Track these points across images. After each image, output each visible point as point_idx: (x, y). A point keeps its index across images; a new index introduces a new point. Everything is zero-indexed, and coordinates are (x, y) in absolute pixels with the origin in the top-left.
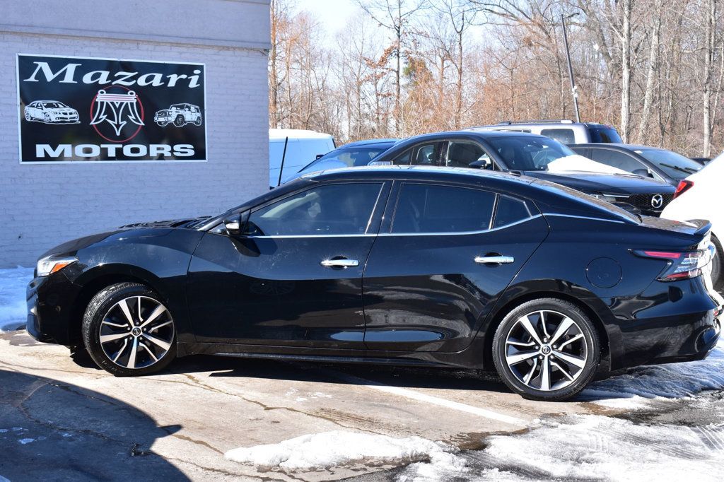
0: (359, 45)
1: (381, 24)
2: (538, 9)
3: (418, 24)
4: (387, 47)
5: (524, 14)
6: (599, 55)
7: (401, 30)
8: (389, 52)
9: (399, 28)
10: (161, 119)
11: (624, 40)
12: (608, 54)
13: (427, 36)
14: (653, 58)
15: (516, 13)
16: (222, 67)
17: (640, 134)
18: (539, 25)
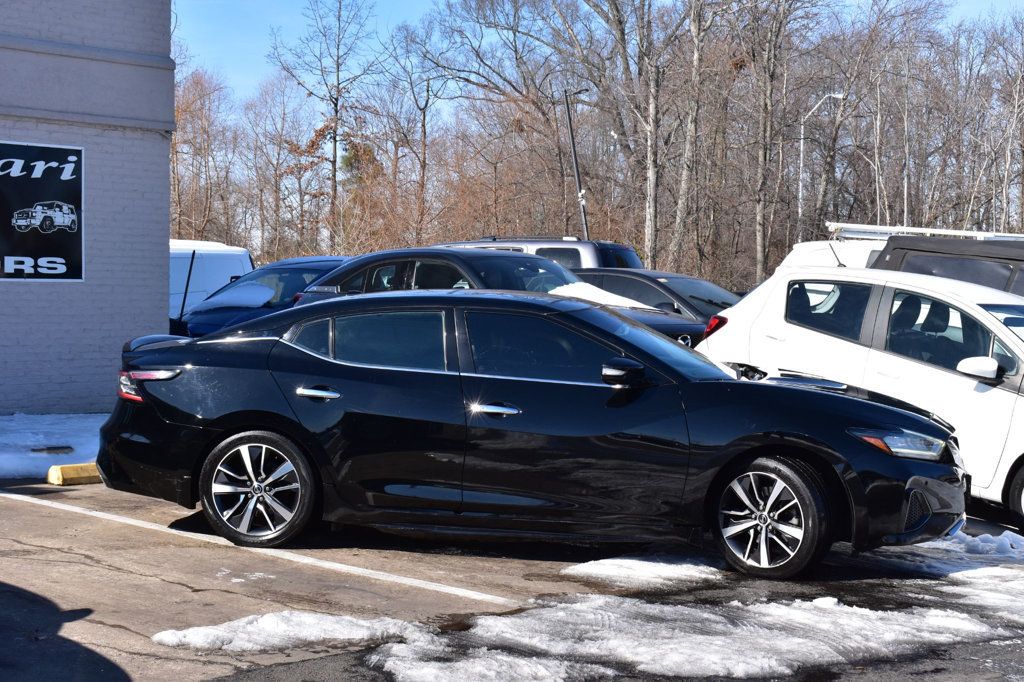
0: (279, 121)
1: (311, 94)
2: (532, 80)
3: (364, 95)
4: (320, 126)
5: (513, 86)
6: (615, 146)
7: (340, 104)
8: (321, 134)
9: (337, 99)
10: (22, 222)
11: (649, 128)
12: (628, 146)
13: (376, 113)
14: (688, 154)
15: (500, 82)
16: (107, 152)
17: (671, 257)
18: (534, 103)
